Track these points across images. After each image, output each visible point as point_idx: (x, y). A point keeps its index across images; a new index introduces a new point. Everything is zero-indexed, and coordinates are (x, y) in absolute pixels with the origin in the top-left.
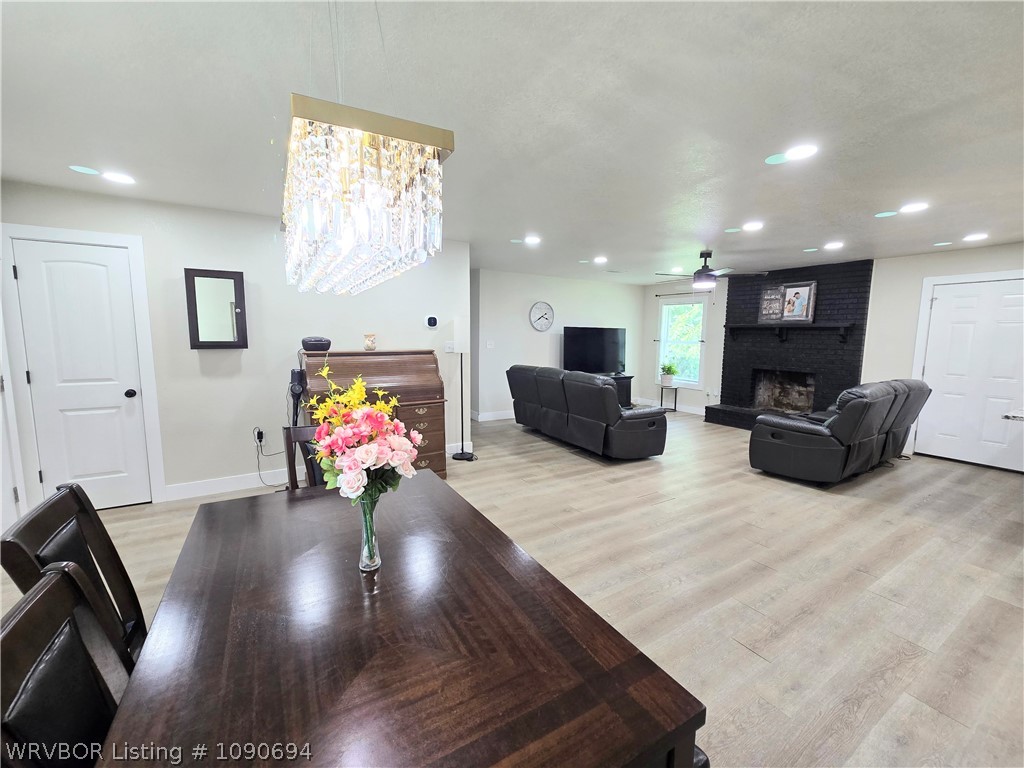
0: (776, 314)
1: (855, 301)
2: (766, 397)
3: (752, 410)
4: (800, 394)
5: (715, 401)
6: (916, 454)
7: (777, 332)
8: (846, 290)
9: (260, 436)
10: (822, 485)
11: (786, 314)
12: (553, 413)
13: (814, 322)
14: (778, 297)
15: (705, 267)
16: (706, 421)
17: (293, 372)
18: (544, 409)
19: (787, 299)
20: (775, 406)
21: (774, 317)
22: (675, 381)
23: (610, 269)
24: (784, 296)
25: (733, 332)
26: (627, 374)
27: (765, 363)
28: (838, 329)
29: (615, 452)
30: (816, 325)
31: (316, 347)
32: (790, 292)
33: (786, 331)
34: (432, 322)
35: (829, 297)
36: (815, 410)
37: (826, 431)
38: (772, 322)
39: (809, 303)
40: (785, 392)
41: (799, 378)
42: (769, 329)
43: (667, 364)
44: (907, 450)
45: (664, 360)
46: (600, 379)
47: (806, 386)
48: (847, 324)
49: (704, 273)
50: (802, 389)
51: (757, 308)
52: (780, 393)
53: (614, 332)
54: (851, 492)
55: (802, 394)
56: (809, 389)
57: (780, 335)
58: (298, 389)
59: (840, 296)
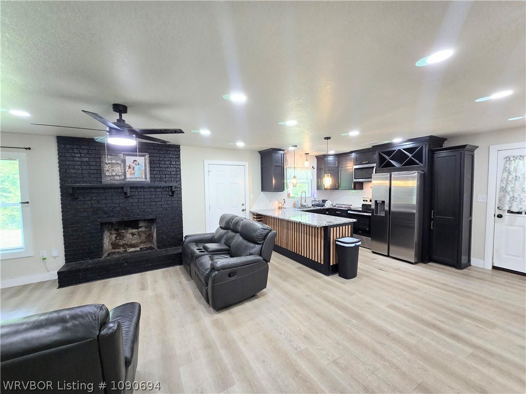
0: (119, 176)
2: (108, 244)
3: (104, 257)
4: (133, 234)
8: (168, 162)
11: (128, 176)
13: (151, 182)
14: (119, 162)
15: (121, 121)
19: (127, 164)
20: (113, 248)
21: (118, 178)
24: (124, 162)
27: (113, 216)
30: (153, 185)
32: (129, 159)
33: (130, 189)
35: (158, 165)
37: (260, 258)
38: (116, 182)
39: (145, 169)
40: (120, 236)
41: (134, 224)
42: (114, 188)
47: (138, 228)
50: (134, 231)
52: (116, 237)
55: (135, 234)
56: (140, 230)
59: (165, 166)
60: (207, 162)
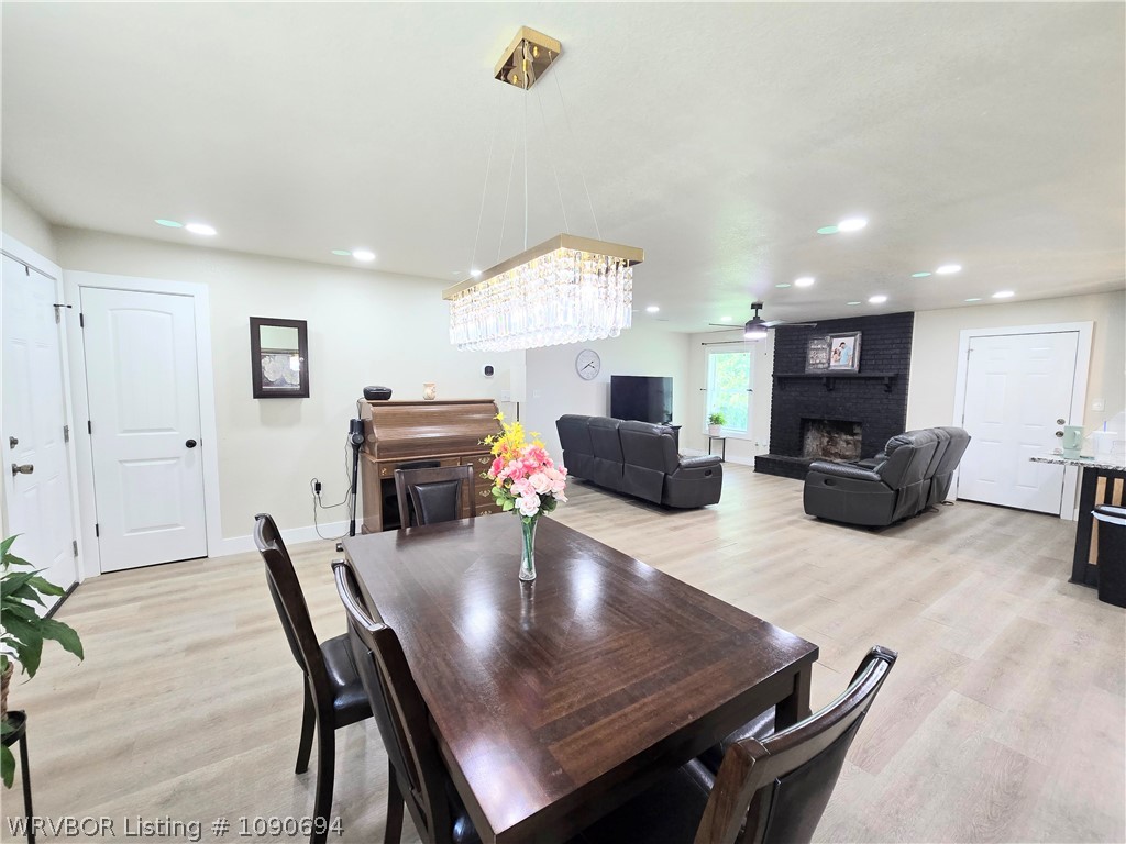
0: (823, 363)
1: (898, 351)
2: (814, 446)
3: (801, 459)
4: (848, 443)
5: (765, 451)
6: (959, 500)
7: (824, 381)
8: (890, 341)
9: (318, 487)
10: (874, 529)
11: (832, 363)
12: (606, 463)
13: (859, 371)
14: (825, 346)
15: (756, 318)
16: (756, 471)
17: (352, 422)
18: (598, 459)
19: (833, 349)
20: (824, 455)
21: (821, 366)
22: (723, 431)
23: (660, 318)
24: (830, 345)
25: (780, 381)
26: (674, 423)
27: (813, 412)
28: (883, 378)
29: (673, 501)
30: (863, 374)
31: (377, 396)
32: (836, 342)
33: (833, 380)
34: (489, 370)
35: (873, 347)
36: (862, 458)
37: (876, 477)
38: (819, 372)
39: (854, 353)
40: (832, 441)
41: (846, 427)
42: (816, 378)
43: (715, 412)
44: (950, 497)
45: (712, 409)
46: (657, 428)
47: (853, 435)
48: (891, 374)
49: (755, 324)
50: (849, 438)
51: (804, 359)
52: (828, 442)
53: (659, 380)
54: (900, 535)
55: (850, 443)
56: (856, 437)
57: (827, 385)
58: (360, 439)
59: (883, 347)
60: (965, 334)
